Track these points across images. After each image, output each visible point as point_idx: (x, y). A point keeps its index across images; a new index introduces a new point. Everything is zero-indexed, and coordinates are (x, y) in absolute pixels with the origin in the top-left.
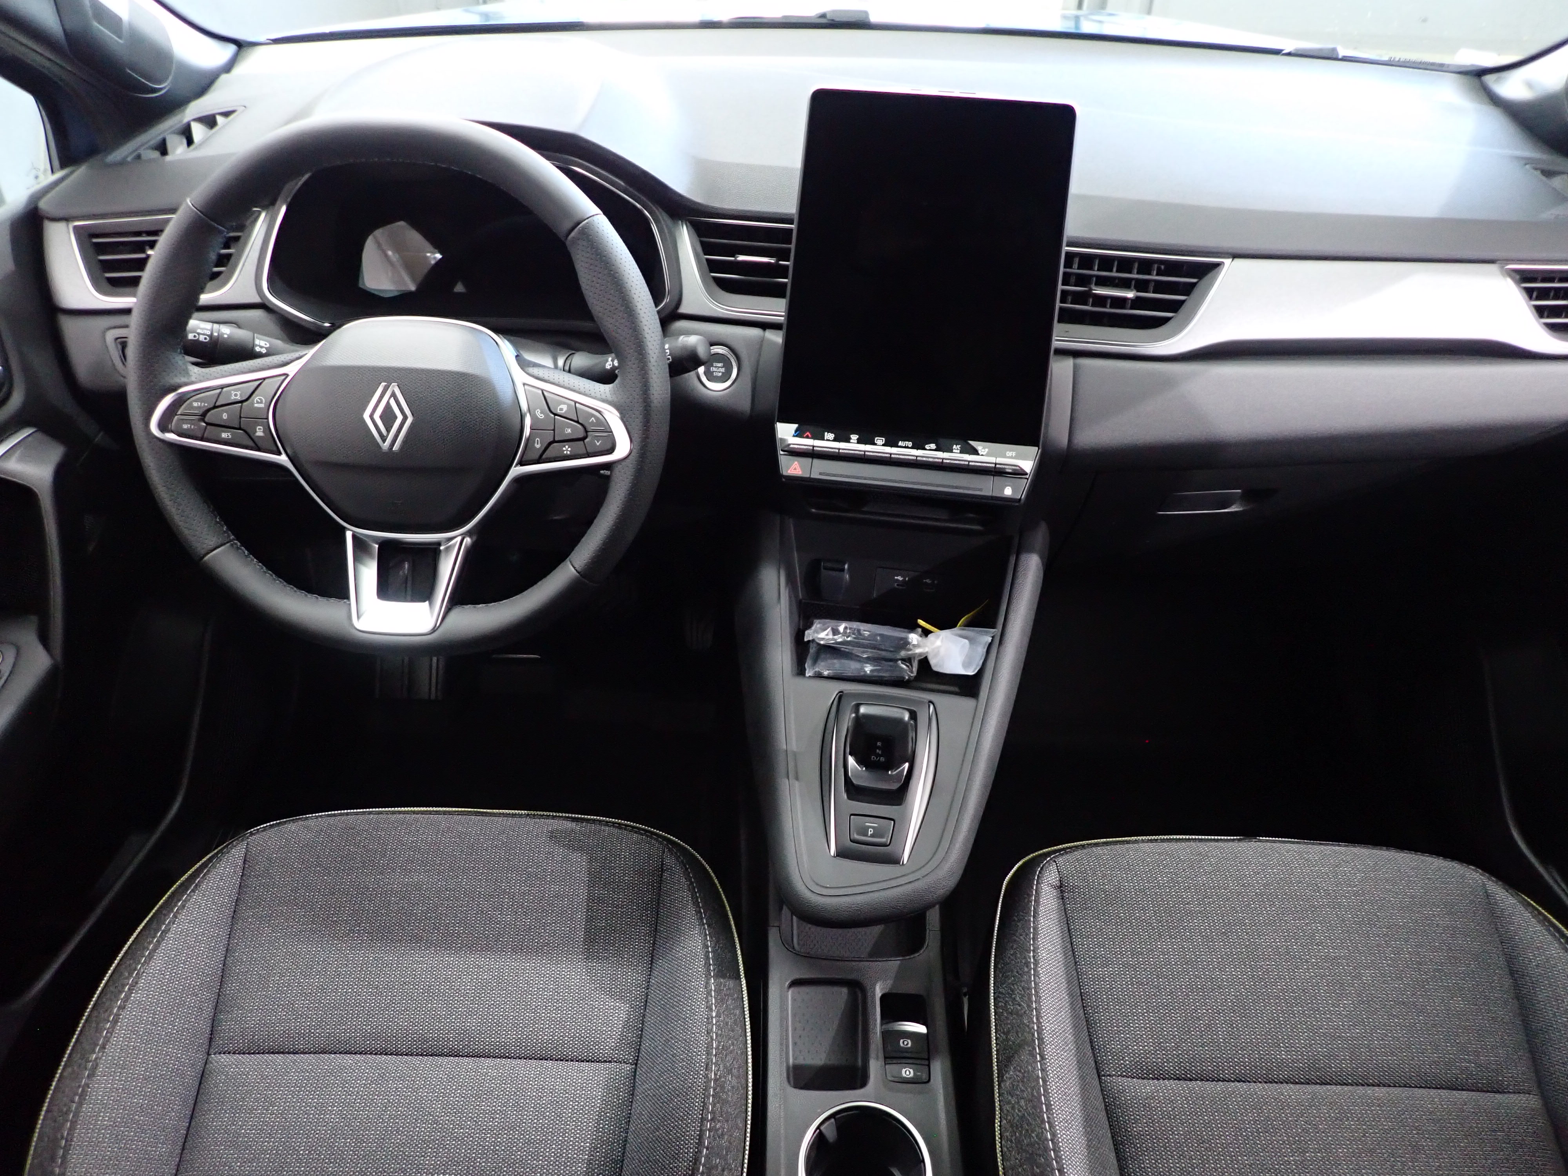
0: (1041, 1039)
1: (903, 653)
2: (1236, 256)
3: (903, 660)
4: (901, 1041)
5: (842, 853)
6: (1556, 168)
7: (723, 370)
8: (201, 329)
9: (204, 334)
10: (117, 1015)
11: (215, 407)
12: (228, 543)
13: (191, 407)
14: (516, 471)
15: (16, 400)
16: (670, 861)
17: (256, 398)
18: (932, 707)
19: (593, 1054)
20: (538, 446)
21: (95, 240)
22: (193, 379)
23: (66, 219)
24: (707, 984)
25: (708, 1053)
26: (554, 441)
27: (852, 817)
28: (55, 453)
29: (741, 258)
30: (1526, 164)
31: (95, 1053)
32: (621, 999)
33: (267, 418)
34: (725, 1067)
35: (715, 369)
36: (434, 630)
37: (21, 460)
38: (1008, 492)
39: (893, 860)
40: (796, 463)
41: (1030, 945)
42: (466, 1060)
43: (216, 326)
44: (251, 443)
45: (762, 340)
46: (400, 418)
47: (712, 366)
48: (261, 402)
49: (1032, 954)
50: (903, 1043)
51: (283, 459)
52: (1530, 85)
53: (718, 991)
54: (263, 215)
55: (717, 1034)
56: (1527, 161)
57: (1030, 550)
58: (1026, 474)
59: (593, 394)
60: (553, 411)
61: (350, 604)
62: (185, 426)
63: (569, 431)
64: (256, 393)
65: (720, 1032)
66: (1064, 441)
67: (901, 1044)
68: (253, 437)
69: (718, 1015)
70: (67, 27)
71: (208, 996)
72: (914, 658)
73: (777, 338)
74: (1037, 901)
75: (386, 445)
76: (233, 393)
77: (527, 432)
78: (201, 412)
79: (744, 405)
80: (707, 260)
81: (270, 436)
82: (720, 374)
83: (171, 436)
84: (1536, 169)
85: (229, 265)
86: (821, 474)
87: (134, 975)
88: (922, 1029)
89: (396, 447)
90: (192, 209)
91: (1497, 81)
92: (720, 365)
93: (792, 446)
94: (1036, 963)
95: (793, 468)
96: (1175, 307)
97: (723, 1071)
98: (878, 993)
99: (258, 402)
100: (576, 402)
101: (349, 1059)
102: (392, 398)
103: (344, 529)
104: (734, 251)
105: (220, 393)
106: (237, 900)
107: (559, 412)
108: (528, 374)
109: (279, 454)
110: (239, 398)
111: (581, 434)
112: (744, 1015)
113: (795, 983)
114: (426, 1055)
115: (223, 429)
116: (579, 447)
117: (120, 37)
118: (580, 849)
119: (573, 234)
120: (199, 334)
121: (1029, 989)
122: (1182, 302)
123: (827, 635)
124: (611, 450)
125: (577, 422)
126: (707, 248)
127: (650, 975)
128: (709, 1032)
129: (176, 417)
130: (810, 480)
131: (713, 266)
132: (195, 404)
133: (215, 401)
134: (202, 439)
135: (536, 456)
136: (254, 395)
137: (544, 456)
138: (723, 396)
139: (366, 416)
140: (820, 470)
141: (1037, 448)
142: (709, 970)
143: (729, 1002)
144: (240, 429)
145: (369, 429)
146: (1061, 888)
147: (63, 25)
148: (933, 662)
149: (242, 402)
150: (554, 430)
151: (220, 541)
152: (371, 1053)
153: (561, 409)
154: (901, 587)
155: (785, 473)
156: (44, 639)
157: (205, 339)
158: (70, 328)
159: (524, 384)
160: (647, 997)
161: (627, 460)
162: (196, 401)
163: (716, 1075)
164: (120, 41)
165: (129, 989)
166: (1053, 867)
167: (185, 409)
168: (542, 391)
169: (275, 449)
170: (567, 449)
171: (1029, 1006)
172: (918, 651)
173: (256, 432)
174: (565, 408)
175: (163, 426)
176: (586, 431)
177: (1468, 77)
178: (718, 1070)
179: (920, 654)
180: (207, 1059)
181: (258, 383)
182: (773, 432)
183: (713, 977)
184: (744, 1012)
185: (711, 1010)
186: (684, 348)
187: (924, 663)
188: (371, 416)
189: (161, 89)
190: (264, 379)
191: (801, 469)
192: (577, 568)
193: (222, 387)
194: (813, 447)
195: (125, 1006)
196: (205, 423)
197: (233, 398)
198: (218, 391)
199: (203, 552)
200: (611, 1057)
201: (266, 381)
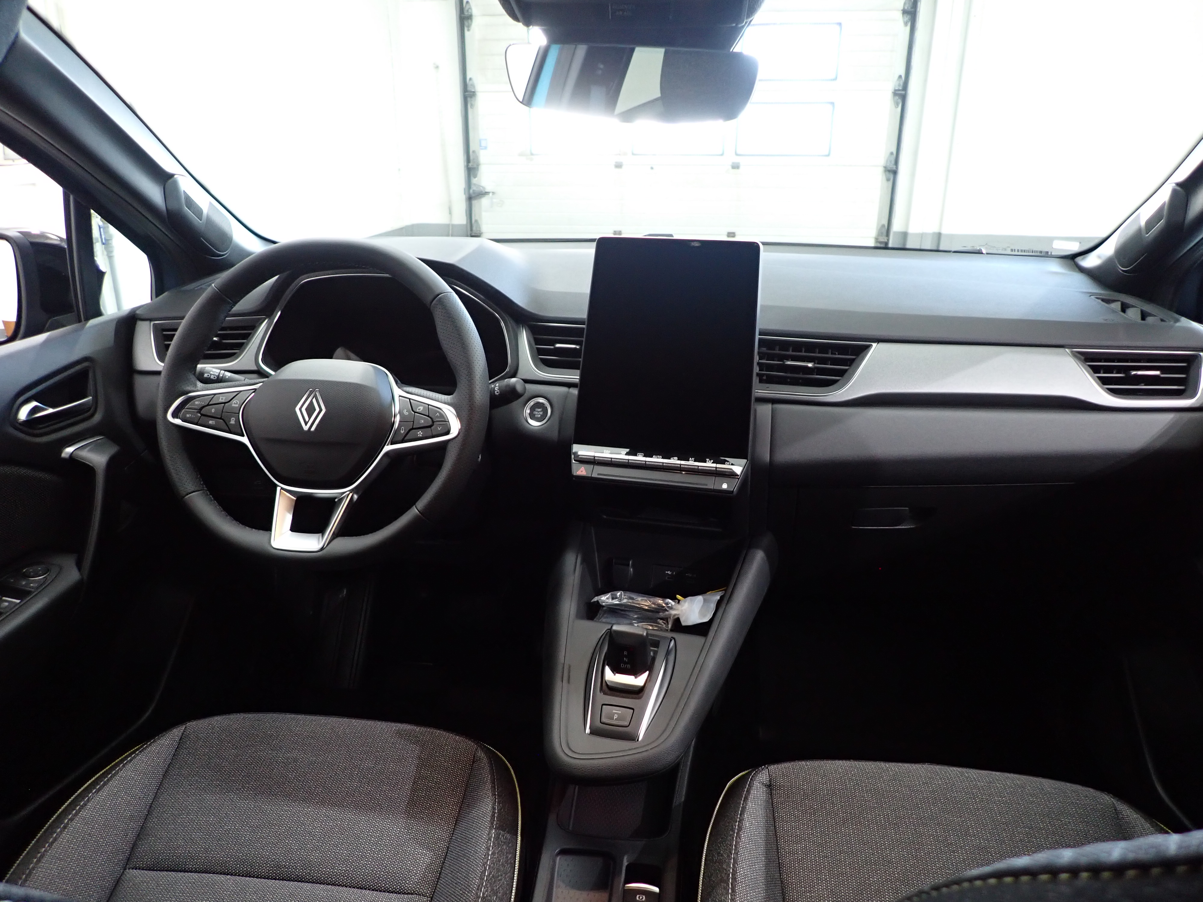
0: (734, 879)
1: (661, 614)
2: (879, 341)
3: (661, 619)
4: (638, 896)
5: (595, 732)
6: (1114, 298)
7: (541, 413)
8: (212, 372)
9: (214, 375)
10: (68, 824)
11: (208, 405)
12: (201, 490)
13: (194, 404)
14: (388, 448)
15: (97, 417)
16: (481, 754)
17: (234, 401)
18: (673, 642)
19: (401, 887)
20: (402, 432)
21: (164, 333)
22: (199, 389)
23: (151, 320)
24: (489, 833)
25: (482, 879)
26: (413, 429)
27: (604, 706)
28: (113, 449)
29: (558, 345)
30: (1090, 296)
31: (44, 847)
32: (427, 848)
33: (239, 413)
34: (492, 890)
35: (536, 413)
36: (322, 549)
37: (90, 451)
38: (725, 486)
39: (631, 737)
40: (583, 467)
41: (737, 818)
42: (307, 884)
43: (222, 372)
44: (226, 428)
45: (568, 392)
46: (317, 410)
47: (535, 410)
48: (237, 404)
49: (737, 824)
50: (639, 897)
51: (245, 440)
52: (1099, 257)
53: (497, 838)
54: (266, 321)
55: (490, 866)
56: (1092, 294)
57: (758, 547)
58: (738, 476)
59: (440, 400)
60: (414, 409)
61: (271, 534)
62: (188, 416)
63: (423, 421)
64: (235, 398)
65: (492, 865)
66: (768, 459)
67: (637, 899)
68: (228, 424)
69: (493, 854)
70: (169, 208)
71: (135, 826)
72: (670, 618)
73: (575, 391)
74: (748, 792)
75: (306, 428)
76: (221, 398)
77: (396, 425)
78: (199, 407)
79: (554, 435)
80: (537, 349)
81: (238, 424)
82: (539, 416)
83: (178, 421)
84: (1097, 298)
85: (241, 350)
86: (598, 474)
87: (85, 800)
88: (656, 889)
89: (313, 429)
90: (214, 289)
91: (1083, 259)
92: (540, 410)
93: (580, 456)
94: (740, 829)
95: (580, 471)
96: (842, 373)
97: (490, 892)
98: (625, 863)
99: (235, 404)
100: (429, 405)
101: (222, 877)
102: (314, 398)
103: (276, 486)
104: (553, 343)
105: (213, 397)
106: (169, 764)
107: (418, 411)
108: (403, 391)
109: (243, 436)
110: (223, 401)
111: (431, 423)
112: (515, 859)
113: (563, 852)
114: (278, 880)
115: (211, 418)
116: (428, 431)
117: (201, 220)
118: (416, 742)
119: (434, 302)
120: (211, 374)
121: (731, 845)
122: (846, 371)
123: (607, 599)
124: (448, 433)
125: (428, 416)
126: (537, 341)
127: (453, 834)
128: (485, 864)
129: (184, 410)
130: (591, 478)
131: (540, 352)
132: (197, 403)
133: (209, 401)
134: (197, 424)
135: (400, 438)
136: (234, 399)
137: (406, 438)
138: (542, 429)
139: (297, 409)
140: (598, 472)
141: (746, 460)
142: (492, 823)
143: (504, 847)
144: (221, 418)
145: (299, 420)
146: (770, 786)
147: (166, 207)
148: (682, 620)
149: (225, 403)
150: (413, 422)
151: (197, 489)
152: (239, 875)
153: (419, 409)
154: (671, 580)
155: (574, 474)
156: (79, 565)
157: (214, 377)
158: (140, 382)
159: (400, 396)
160: (448, 849)
161: (457, 439)
162: (197, 401)
163: (483, 894)
164: (201, 222)
165: (79, 808)
166: (765, 772)
167: (190, 405)
168: (410, 399)
169: (240, 432)
170: (420, 433)
171: (729, 856)
172: (673, 612)
173: (230, 421)
174: (421, 408)
175: (175, 415)
176: (433, 422)
177: (1065, 260)
178: (487, 891)
179: (675, 615)
180: (123, 872)
181: (237, 393)
182: (570, 449)
183: (495, 829)
184: (516, 857)
185: (489, 849)
186: (508, 386)
187: (677, 621)
188: (300, 409)
189: (223, 255)
190: (241, 391)
191: (586, 471)
192: (419, 509)
193: (215, 394)
194: (595, 457)
195: (74, 819)
196: (201, 414)
197: (221, 400)
198: (213, 396)
199: (185, 493)
200: (413, 890)
201: (241, 393)
